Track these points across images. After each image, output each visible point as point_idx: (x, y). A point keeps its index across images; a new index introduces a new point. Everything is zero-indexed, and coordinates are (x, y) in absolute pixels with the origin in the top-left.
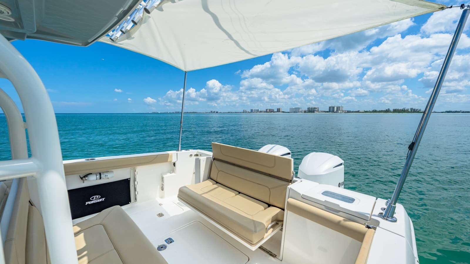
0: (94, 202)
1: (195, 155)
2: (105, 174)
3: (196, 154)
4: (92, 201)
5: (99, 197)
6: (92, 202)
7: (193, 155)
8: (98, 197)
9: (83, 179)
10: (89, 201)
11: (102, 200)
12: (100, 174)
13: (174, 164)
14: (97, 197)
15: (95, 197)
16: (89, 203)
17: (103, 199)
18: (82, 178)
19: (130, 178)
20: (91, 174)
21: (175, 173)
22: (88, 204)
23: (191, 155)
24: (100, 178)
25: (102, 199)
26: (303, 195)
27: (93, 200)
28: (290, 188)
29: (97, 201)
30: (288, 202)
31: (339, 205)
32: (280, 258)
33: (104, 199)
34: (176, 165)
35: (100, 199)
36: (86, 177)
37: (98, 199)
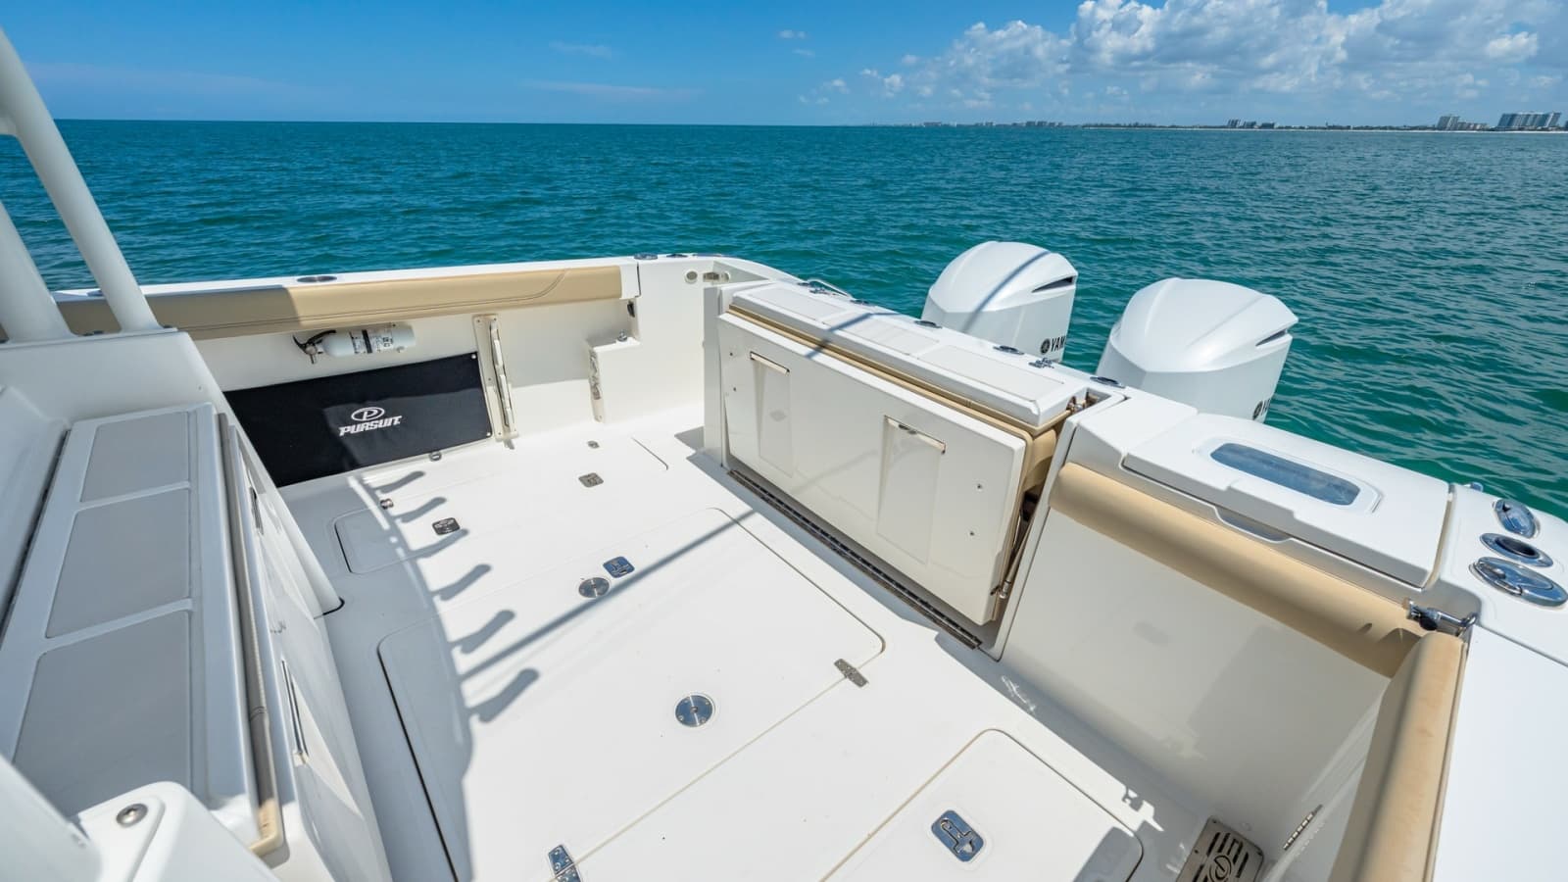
0: (367, 429)
1: (709, 274)
2: (383, 336)
3: (710, 271)
4: (359, 426)
5: (380, 412)
6: (360, 428)
7: (700, 277)
8: (376, 412)
9: (308, 349)
10: (351, 425)
11: (393, 421)
12: (365, 334)
13: (631, 307)
14: (372, 412)
15: (365, 410)
16: (351, 429)
17: (397, 418)
18: (303, 347)
19: (476, 353)
20: (333, 332)
21: (638, 340)
22: (348, 435)
23: (692, 276)
24: (370, 350)
25: (391, 419)
26: (1129, 456)
27: (362, 422)
28: (1078, 425)
29: (376, 427)
30: (1058, 479)
31: (1290, 513)
32: (996, 650)
33: (399, 420)
34: (639, 309)
35: (384, 417)
36: (318, 343)
37: (379, 419)
